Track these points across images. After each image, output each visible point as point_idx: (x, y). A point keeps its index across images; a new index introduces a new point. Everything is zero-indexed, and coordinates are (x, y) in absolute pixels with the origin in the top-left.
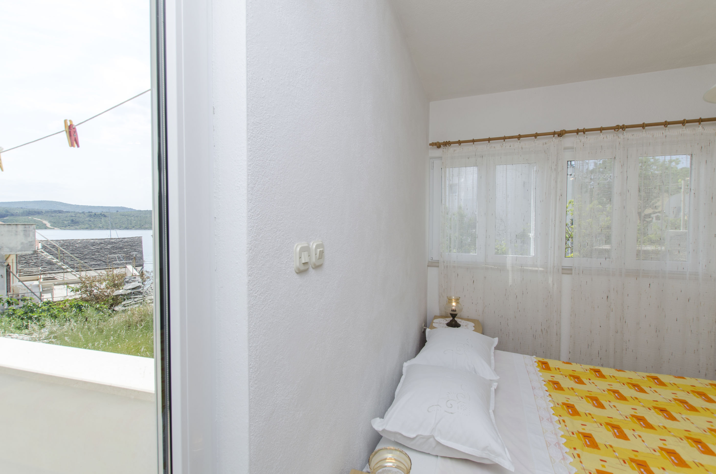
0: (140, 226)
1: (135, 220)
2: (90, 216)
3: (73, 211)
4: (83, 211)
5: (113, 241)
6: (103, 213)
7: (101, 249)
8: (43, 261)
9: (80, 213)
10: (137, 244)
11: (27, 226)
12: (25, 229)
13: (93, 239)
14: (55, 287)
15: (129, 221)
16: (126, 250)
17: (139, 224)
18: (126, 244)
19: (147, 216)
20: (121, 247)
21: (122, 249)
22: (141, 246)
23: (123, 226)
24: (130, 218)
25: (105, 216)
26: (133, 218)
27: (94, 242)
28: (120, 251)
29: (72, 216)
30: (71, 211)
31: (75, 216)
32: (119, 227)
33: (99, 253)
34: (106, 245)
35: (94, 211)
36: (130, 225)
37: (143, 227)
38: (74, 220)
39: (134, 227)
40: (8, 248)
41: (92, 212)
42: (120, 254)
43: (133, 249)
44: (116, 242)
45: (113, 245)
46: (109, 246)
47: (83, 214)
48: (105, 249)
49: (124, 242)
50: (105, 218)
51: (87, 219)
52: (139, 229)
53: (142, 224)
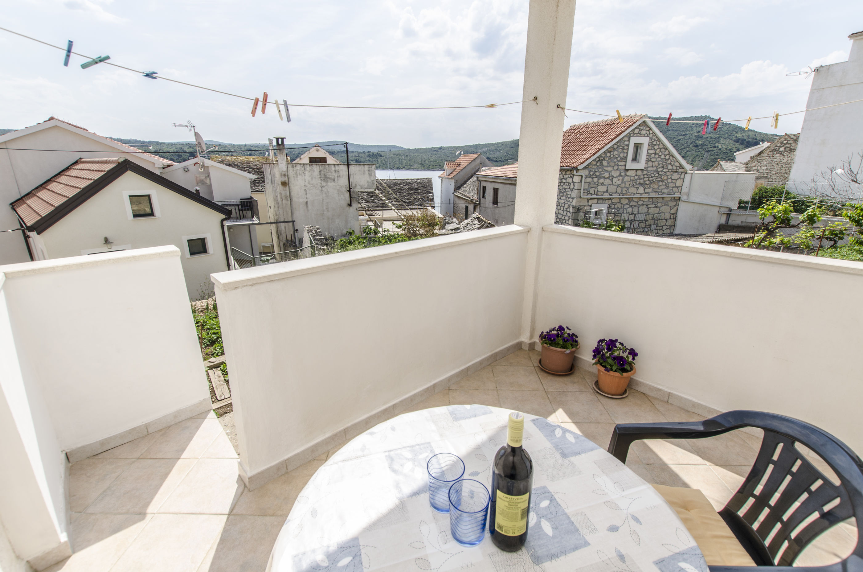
0: (409, 166)
1: (405, 160)
2: (369, 156)
3: (356, 151)
4: (363, 151)
5: (409, 181)
6: (379, 153)
7: (401, 189)
8: (362, 198)
9: (362, 153)
10: (429, 185)
11: (370, 166)
12: (369, 169)
13: (394, 180)
14: (385, 222)
15: (400, 161)
16: (420, 191)
17: (408, 164)
18: (420, 185)
19: (415, 156)
20: (416, 188)
21: (416, 190)
22: (432, 188)
23: (396, 166)
24: (401, 158)
25: (381, 156)
26: (403, 157)
27: (395, 182)
28: (416, 192)
29: (356, 156)
30: (355, 151)
31: (358, 156)
32: (392, 167)
33: (400, 194)
34: (404, 185)
35: (372, 150)
36: (401, 165)
37: (412, 168)
38: (358, 159)
39: (404, 167)
40: (360, 185)
41: (370, 152)
42: (416, 195)
43: (425, 191)
44: (411, 182)
45: (410, 186)
46: (407, 187)
47: (364, 154)
48: (404, 189)
49: (418, 183)
50: (381, 158)
51: (367, 159)
52: (409, 170)
53: (412, 164)
